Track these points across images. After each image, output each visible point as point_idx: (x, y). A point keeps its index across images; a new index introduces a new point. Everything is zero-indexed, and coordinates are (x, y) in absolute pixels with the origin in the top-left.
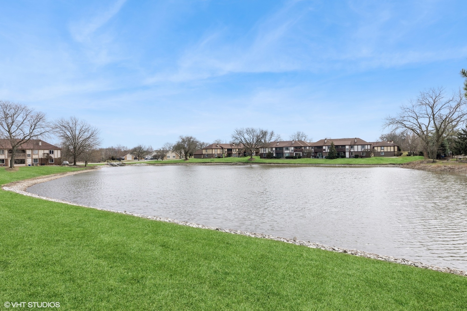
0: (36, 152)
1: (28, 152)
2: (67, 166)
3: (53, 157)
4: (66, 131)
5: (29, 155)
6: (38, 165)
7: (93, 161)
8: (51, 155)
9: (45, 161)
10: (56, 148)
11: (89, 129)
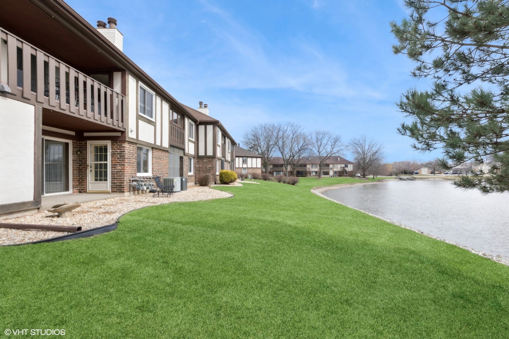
0: (336, 166)
1: (331, 166)
2: (357, 178)
3: (347, 170)
4: (357, 147)
5: (331, 169)
6: (337, 176)
7: (381, 175)
8: (346, 169)
9: (342, 173)
10: (350, 163)
11: (376, 144)
